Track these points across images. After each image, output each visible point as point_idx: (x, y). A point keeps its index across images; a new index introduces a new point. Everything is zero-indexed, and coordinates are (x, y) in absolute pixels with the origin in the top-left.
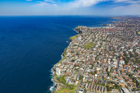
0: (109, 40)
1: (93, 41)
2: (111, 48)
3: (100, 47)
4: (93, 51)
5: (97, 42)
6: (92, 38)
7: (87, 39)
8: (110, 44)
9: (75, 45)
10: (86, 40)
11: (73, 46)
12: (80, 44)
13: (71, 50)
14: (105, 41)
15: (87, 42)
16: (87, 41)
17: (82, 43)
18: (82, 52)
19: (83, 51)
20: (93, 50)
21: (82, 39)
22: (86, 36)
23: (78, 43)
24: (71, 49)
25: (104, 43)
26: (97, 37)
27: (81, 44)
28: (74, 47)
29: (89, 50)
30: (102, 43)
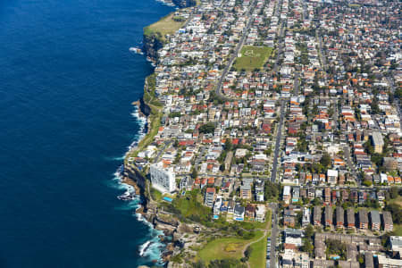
0: (332, 29)
1: (263, 35)
3: (303, 60)
4: (283, 82)
5: (279, 39)
6: (253, 23)
7: (233, 27)
9: (191, 62)
10: (229, 33)
11: (181, 66)
12: (209, 53)
14: (312, 32)
15: (236, 41)
16: (235, 36)
17: (218, 50)
18: (233, 88)
19: (236, 83)
20: (280, 76)
21: (210, 32)
22: (220, 15)
23: (198, 50)
25: (311, 42)
26: (276, 19)
27: (215, 55)
28: (188, 70)
29: (261, 76)
30: (303, 46)
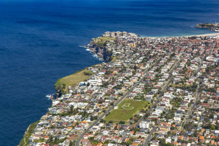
0: (212, 86)
1: (147, 90)
2: (212, 117)
3: (168, 115)
4: (137, 135)
5: (161, 93)
6: (144, 79)
7: (126, 82)
8: (211, 101)
9: (72, 112)
10: (118, 87)
11: (63, 115)
12: (91, 104)
13: (52, 132)
14: (193, 88)
15: (120, 95)
16: (123, 90)
17: (101, 102)
18: (91, 139)
19: (96, 134)
20: (137, 129)
21: (105, 85)
22: (123, 70)
23: (85, 101)
24: (52, 127)
25: (189, 97)
26: (167, 75)
27: (96, 106)
28: (65, 120)
29: (121, 129)
30: (179, 100)
